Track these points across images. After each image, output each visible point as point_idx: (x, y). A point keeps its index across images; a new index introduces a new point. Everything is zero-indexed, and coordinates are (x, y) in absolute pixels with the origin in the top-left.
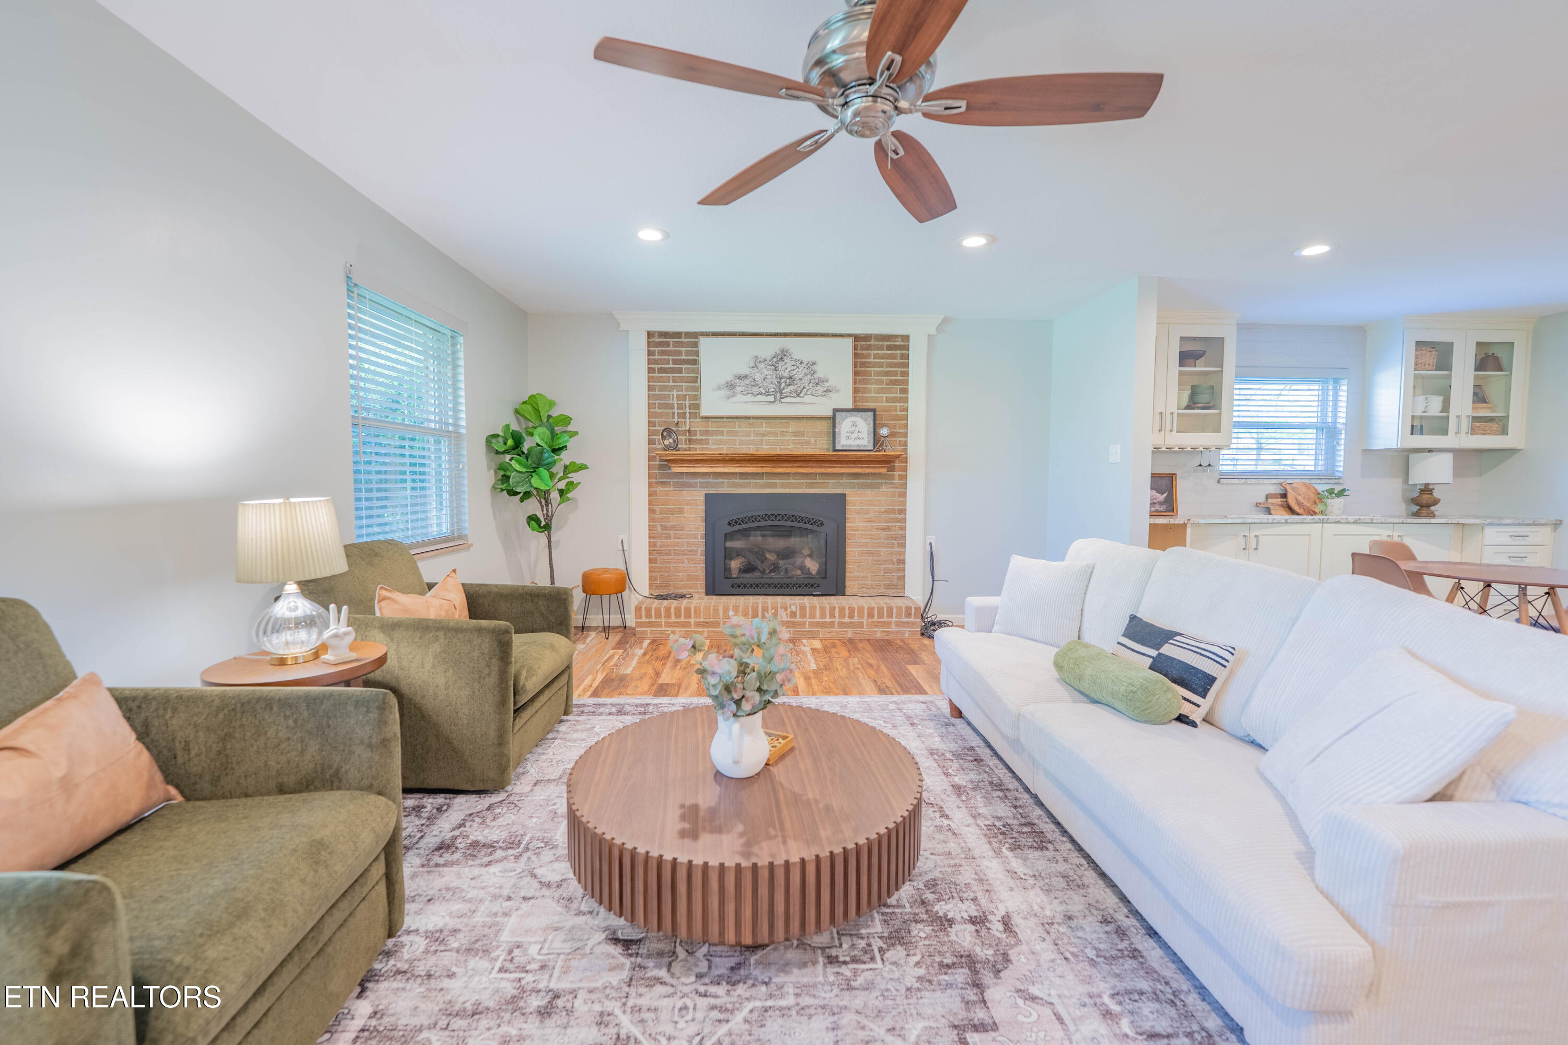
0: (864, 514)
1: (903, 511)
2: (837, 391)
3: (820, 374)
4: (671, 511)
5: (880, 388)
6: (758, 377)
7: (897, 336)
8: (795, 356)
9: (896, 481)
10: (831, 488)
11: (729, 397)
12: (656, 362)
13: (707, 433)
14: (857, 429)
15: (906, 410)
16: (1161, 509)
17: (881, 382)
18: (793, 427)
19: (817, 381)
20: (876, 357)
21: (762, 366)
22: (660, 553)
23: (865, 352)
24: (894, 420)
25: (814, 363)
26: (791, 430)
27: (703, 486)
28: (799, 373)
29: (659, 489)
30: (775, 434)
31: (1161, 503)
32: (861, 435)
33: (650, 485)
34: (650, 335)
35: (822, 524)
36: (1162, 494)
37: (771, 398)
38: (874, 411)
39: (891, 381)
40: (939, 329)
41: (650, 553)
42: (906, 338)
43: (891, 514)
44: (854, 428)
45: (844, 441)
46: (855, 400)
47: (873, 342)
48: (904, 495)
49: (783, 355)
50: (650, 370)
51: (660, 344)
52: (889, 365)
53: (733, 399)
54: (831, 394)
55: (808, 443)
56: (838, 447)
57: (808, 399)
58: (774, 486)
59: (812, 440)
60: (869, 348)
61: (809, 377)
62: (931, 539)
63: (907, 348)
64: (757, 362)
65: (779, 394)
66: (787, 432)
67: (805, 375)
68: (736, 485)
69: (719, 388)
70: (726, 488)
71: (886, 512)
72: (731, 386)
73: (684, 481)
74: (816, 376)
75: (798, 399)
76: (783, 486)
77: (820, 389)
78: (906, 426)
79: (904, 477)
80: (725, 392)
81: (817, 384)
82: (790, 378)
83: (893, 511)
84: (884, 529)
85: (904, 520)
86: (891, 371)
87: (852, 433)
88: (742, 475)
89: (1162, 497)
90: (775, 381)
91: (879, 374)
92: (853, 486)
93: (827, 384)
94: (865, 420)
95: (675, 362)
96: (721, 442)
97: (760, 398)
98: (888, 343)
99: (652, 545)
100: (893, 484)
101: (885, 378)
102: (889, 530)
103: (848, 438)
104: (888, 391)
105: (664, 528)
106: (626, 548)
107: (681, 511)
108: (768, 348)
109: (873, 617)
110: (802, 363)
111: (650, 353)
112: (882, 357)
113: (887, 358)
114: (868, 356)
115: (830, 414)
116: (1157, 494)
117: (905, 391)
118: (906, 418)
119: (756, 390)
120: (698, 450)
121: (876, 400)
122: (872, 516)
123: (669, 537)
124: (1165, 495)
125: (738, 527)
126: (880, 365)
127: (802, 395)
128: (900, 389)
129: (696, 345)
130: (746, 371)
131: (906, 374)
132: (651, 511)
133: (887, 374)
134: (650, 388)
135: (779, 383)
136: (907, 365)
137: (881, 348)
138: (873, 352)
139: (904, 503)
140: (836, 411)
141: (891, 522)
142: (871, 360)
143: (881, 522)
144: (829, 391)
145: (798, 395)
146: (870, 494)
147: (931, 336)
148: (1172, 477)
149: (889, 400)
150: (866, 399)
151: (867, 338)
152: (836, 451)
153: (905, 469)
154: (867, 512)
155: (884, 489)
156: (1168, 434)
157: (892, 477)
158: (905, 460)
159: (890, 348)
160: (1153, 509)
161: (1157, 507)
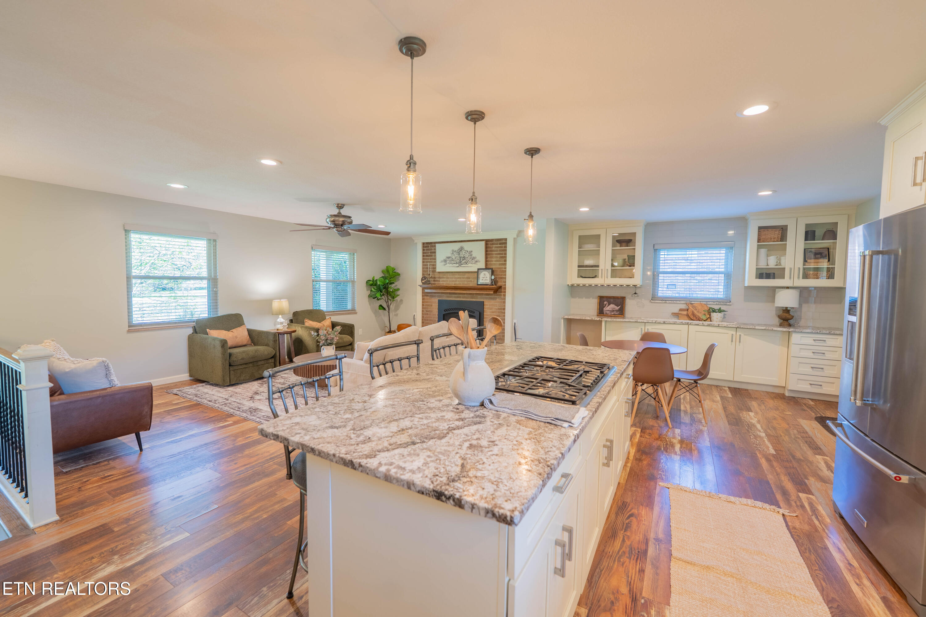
0: (490, 309)
1: (504, 309)
2: (479, 262)
3: (474, 256)
4: (428, 305)
5: (497, 260)
6: (454, 257)
7: (503, 239)
8: (465, 249)
9: (503, 297)
10: (479, 299)
11: (445, 265)
12: (425, 253)
13: (439, 278)
15: (506, 268)
17: (497, 257)
18: (467, 275)
19: (473, 258)
20: (496, 247)
21: (455, 253)
22: (425, 320)
23: (491, 246)
24: (502, 272)
25: (472, 252)
26: (466, 276)
27: (438, 297)
28: (467, 255)
29: (425, 297)
30: (460, 278)
31: (617, 311)
33: (423, 296)
34: (423, 243)
35: (474, 313)
37: (458, 265)
38: (492, 269)
39: (501, 257)
40: (518, 236)
41: (422, 320)
42: (506, 239)
45: (481, 281)
46: (486, 265)
47: (494, 242)
48: (504, 302)
49: (461, 249)
50: (423, 256)
51: (426, 247)
52: (500, 251)
53: (446, 266)
55: (471, 281)
57: (470, 265)
58: (460, 297)
59: (473, 280)
60: (493, 244)
61: (470, 257)
62: (515, 321)
63: (506, 243)
64: (453, 251)
65: (460, 264)
66: (464, 277)
68: (448, 297)
69: (442, 262)
70: (445, 298)
71: (498, 309)
72: (445, 261)
73: (431, 295)
74: (472, 256)
75: (466, 265)
76: (463, 298)
77: (474, 261)
78: (505, 275)
79: (505, 295)
80: (444, 263)
82: (464, 257)
83: (501, 309)
85: (504, 313)
86: (501, 253)
88: (450, 293)
89: (617, 308)
90: (459, 259)
91: (496, 254)
92: (487, 298)
93: (476, 259)
94: (489, 273)
95: (431, 253)
96: (444, 281)
97: (454, 265)
98: (499, 242)
99: (423, 317)
100: (501, 298)
101: (499, 256)
103: (482, 280)
104: (499, 261)
105: (427, 311)
106: (415, 317)
107: (432, 305)
108: (457, 246)
110: (468, 252)
111: (423, 250)
113: (499, 248)
114: (492, 248)
115: (476, 270)
117: (505, 261)
118: (505, 271)
119: (453, 262)
120: (437, 284)
121: (495, 264)
122: (493, 310)
123: (428, 314)
124: (619, 307)
125: (447, 312)
126: (497, 251)
127: (468, 264)
129: (435, 246)
130: (450, 255)
131: (506, 254)
132: (423, 305)
133: (499, 254)
134: (423, 262)
135: (460, 259)
136: (506, 250)
137: (498, 244)
138: (494, 246)
139: (505, 306)
140: (478, 269)
141: (500, 313)
142: (494, 249)
143: (497, 313)
144: (476, 262)
146: (492, 302)
147: (514, 238)
148: (623, 299)
149: (500, 264)
150: (491, 265)
151: (492, 240)
152: (478, 285)
153: (505, 292)
154: (492, 309)
155: (498, 300)
156: (606, 278)
157: (501, 295)
158: (505, 288)
159: (500, 244)
160: (613, 313)
161: (615, 313)
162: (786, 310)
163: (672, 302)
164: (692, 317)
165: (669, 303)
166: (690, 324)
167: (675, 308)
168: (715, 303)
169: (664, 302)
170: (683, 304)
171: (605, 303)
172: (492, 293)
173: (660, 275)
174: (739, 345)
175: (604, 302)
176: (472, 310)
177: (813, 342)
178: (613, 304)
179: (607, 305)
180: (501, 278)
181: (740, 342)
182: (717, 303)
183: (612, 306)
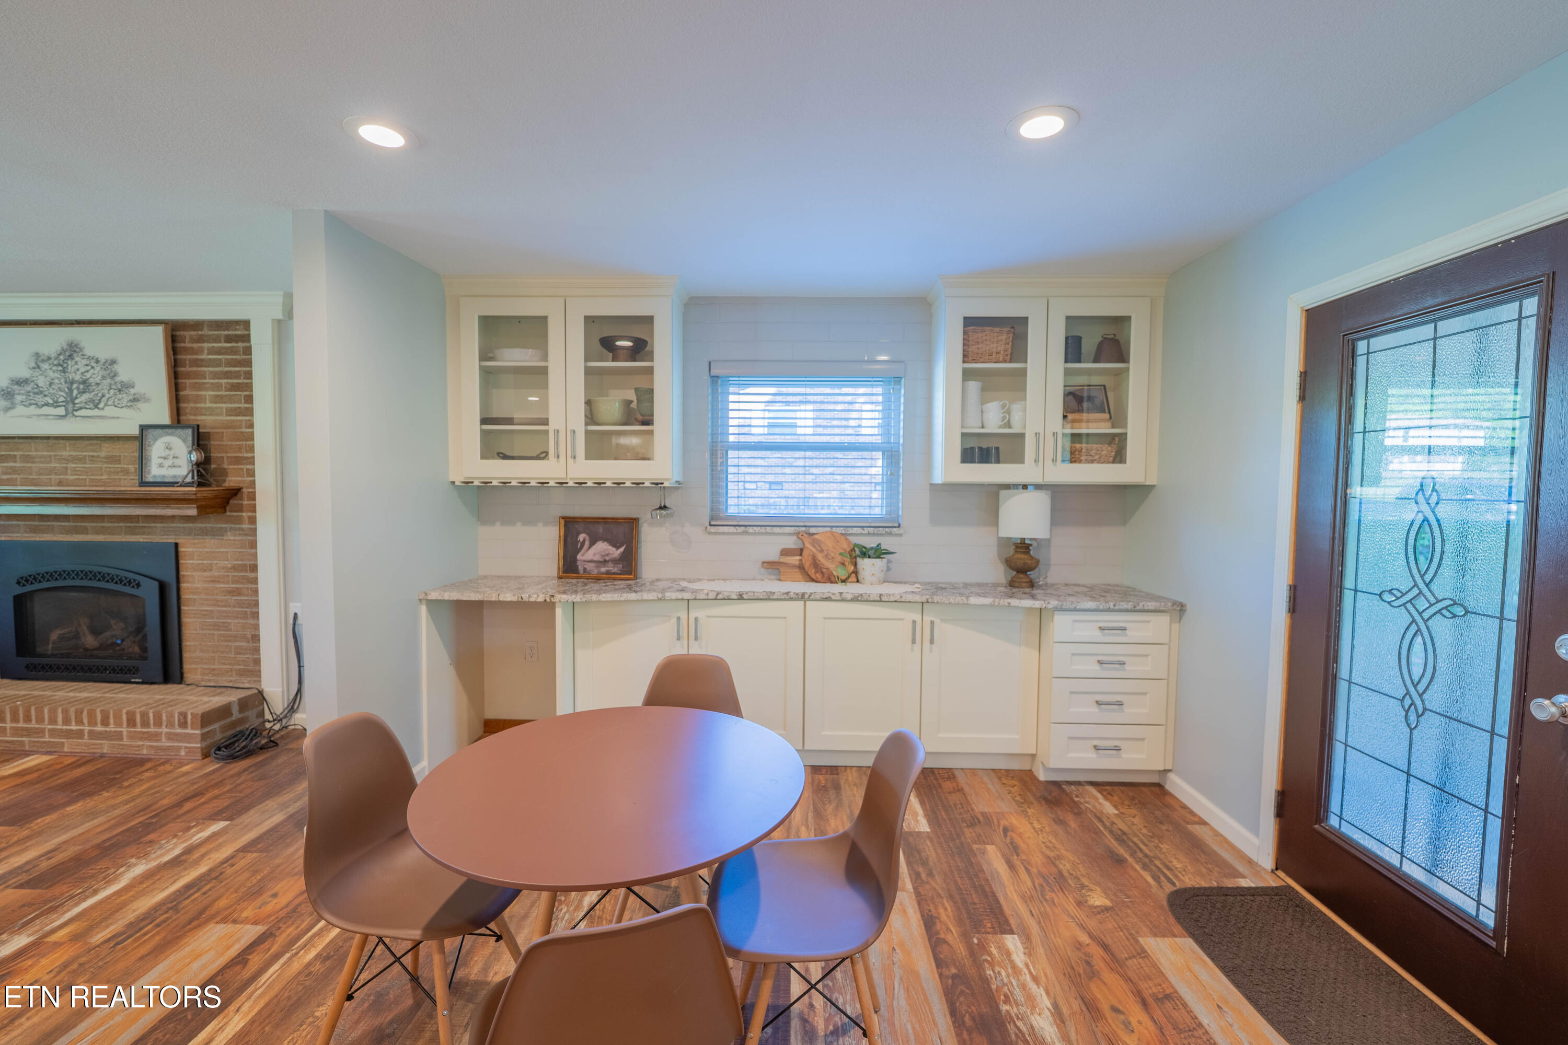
0: (205, 571)
1: (254, 568)
2: (147, 400)
3: (123, 377)
5: (218, 396)
6: (42, 382)
7: (234, 322)
8: (88, 352)
9: (246, 526)
10: (161, 537)
11: (8, 409)
14: (172, 453)
15: (251, 426)
16: (615, 570)
17: (218, 387)
18: (106, 450)
19: (119, 386)
20: (211, 351)
21: (45, 366)
23: (195, 345)
24: (238, 440)
25: (113, 362)
26: (103, 454)
28: (95, 375)
31: (615, 561)
32: (177, 462)
35: (138, 585)
36: (618, 548)
37: (61, 411)
38: (196, 427)
39: (229, 385)
42: (246, 324)
43: (241, 571)
44: (167, 452)
45: (157, 470)
46: (175, 411)
47: (205, 332)
48: (253, 545)
49: (71, 351)
52: (230, 363)
53: (13, 413)
54: (139, 405)
56: (149, 479)
57: (109, 411)
58: (85, 531)
59: (127, 467)
60: (200, 339)
61: (109, 381)
62: (294, 607)
63: (248, 338)
64: (38, 360)
65: (71, 405)
66: (98, 457)
67: (104, 378)
71: (234, 568)
72: (8, 394)
74: (118, 379)
75: (96, 412)
76: (98, 531)
77: (125, 398)
78: (252, 449)
79: (253, 520)
81: (120, 390)
82: (84, 382)
83: (242, 568)
84: (231, 592)
85: (256, 581)
86: (231, 372)
87: (165, 458)
89: (616, 553)
90: (64, 387)
91: (216, 375)
92: (189, 533)
93: (132, 391)
94: (184, 441)
97: (47, 410)
98: (226, 333)
100: (242, 529)
101: (224, 381)
102: (239, 594)
103: (161, 466)
104: (230, 399)
108: (51, 340)
109: (134, 725)
110: (97, 361)
112: (219, 352)
113: (225, 354)
114: (200, 351)
115: (136, 432)
116: (610, 547)
117: (249, 399)
118: (251, 437)
119: (41, 399)
121: (211, 412)
122: (215, 573)
124: (622, 549)
125: (32, 588)
126: (217, 363)
127: (101, 406)
128: (245, 396)
130: (25, 373)
131: (249, 375)
133: (227, 375)
135: (70, 389)
136: (249, 363)
137: (217, 339)
138: (206, 345)
139: (256, 556)
140: (143, 428)
141: (243, 583)
142: (204, 357)
143: (228, 583)
144: (135, 400)
145: (96, 406)
146: (210, 544)
147: (279, 321)
148: (632, 523)
149: (230, 412)
150: (198, 411)
151: (197, 325)
152: (143, 483)
153: (253, 509)
154: (209, 568)
155: (230, 536)
156: (570, 461)
157: (239, 520)
158: (253, 497)
159: (229, 339)
160: (603, 570)
161: (610, 567)
162: (1023, 546)
163: (763, 530)
164: (812, 572)
165: (755, 534)
166: (809, 599)
167: (771, 547)
168: (866, 530)
169: (741, 529)
170: (790, 534)
171: (582, 537)
172: (192, 511)
173: (731, 454)
174: (931, 651)
175: (578, 534)
176: (131, 576)
177: (1097, 635)
178: (604, 539)
179: (587, 544)
180: (238, 460)
181: (932, 642)
182: (871, 530)
183: (602, 548)
